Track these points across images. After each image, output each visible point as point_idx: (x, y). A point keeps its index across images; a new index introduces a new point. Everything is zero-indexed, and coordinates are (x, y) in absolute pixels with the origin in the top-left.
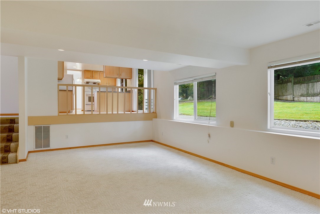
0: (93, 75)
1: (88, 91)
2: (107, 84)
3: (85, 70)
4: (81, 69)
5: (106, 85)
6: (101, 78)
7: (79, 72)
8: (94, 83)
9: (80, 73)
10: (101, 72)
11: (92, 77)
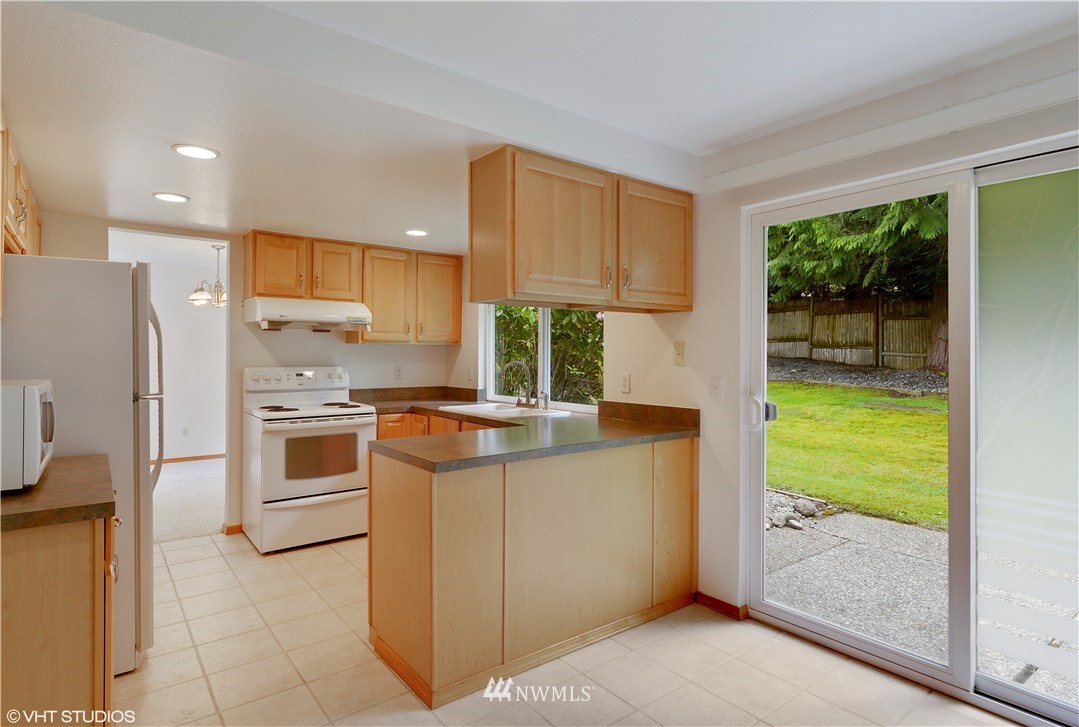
0: (318, 271)
1: (273, 385)
2: (407, 331)
3: (256, 233)
4: (222, 222)
5: (401, 337)
6: (368, 291)
7: (204, 246)
8: (321, 328)
9: (215, 256)
10: (374, 253)
11: (311, 287)
